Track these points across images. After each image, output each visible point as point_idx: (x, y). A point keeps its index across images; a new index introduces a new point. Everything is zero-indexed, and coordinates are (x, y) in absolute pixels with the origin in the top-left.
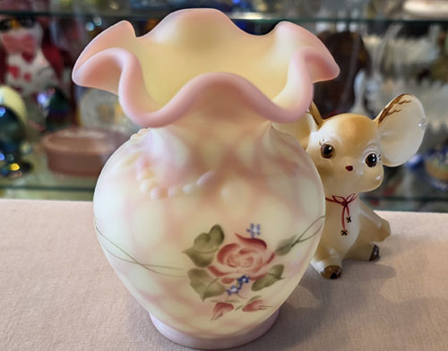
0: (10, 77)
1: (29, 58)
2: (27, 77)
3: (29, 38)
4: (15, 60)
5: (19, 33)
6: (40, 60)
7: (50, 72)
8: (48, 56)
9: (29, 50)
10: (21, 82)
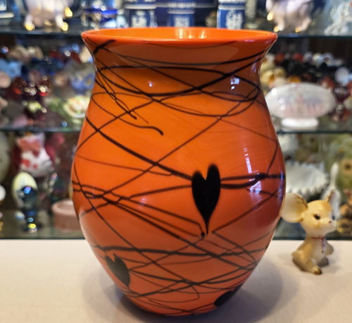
0: (23, 166)
1: (36, 154)
2: (35, 166)
3: (37, 142)
4: (27, 156)
5: (31, 139)
6: (44, 156)
7: (49, 163)
8: (48, 153)
9: (37, 149)
10: (31, 169)
